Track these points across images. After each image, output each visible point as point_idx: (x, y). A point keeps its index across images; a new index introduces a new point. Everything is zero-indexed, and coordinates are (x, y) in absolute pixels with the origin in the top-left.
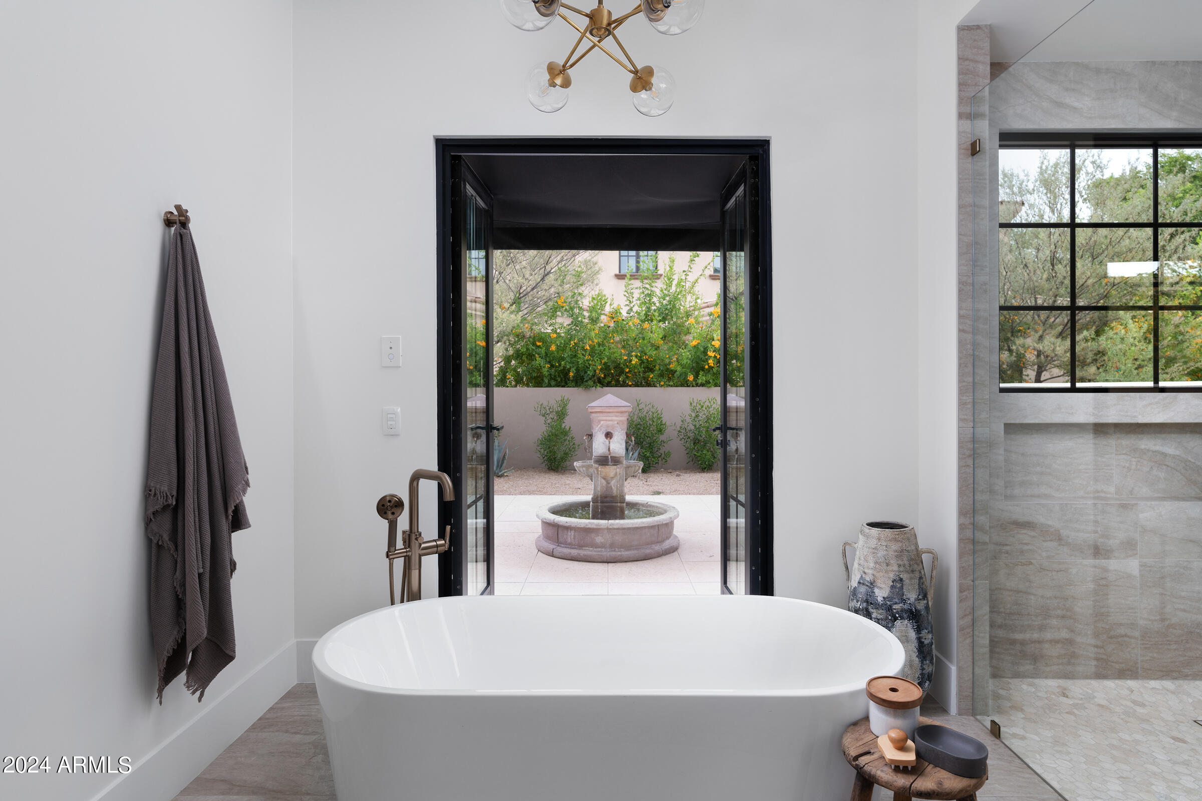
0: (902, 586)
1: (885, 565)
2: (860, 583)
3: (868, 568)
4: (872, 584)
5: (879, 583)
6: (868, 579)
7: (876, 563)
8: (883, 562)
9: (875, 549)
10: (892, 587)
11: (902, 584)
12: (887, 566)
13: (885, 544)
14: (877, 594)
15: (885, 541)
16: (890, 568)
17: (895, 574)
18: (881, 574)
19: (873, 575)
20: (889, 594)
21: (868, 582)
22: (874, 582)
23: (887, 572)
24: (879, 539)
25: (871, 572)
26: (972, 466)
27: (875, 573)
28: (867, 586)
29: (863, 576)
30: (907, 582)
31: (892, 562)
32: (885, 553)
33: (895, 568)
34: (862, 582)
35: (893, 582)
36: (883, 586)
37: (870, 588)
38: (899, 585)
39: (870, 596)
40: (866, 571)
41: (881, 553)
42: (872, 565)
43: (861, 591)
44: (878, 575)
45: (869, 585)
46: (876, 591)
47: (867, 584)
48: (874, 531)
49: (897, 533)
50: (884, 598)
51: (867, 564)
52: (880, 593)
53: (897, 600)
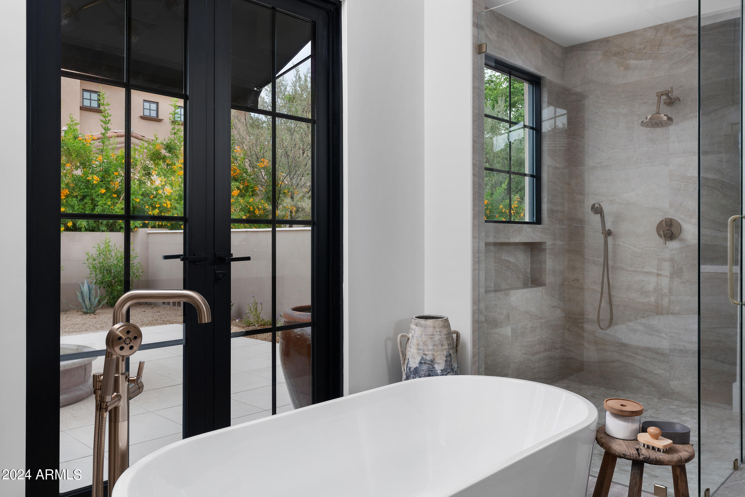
0: (451, 359)
1: (440, 345)
2: (422, 363)
3: (428, 350)
4: (433, 361)
5: (438, 360)
6: (428, 358)
7: (434, 345)
8: (439, 344)
9: (433, 335)
10: (446, 361)
11: (451, 357)
13: (438, 330)
14: (436, 368)
15: (439, 328)
16: (444, 347)
17: (447, 352)
18: (439, 353)
19: (433, 355)
20: (445, 367)
21: (429, 361)
22: (434, 359)
23: (442, 351)
24: (434, 327)
25: (431, 353)
26: (478, 269)
27: (434, 353)
29: (424, 357)
30: (453, 356)
31: (444, 343)
32: (440, 337)
33: (446, 347)
34: (423, 362)
35: (446, 357)
36: (440, 361)
37: (431, 365)
38: (449, 359)
39: (432, 370)
40: (426, 353)
41: (437, 338)
42: (431, 347)
43: (423, 369)
44: (436, 354)
45: (430, 363)
46: (436, 366)
47: (428, 362)
48: (430, 322)
49: (444, 321)
50: (442, 370)
51: (425, 348)
52: (439, 367)
53: (449, 370)
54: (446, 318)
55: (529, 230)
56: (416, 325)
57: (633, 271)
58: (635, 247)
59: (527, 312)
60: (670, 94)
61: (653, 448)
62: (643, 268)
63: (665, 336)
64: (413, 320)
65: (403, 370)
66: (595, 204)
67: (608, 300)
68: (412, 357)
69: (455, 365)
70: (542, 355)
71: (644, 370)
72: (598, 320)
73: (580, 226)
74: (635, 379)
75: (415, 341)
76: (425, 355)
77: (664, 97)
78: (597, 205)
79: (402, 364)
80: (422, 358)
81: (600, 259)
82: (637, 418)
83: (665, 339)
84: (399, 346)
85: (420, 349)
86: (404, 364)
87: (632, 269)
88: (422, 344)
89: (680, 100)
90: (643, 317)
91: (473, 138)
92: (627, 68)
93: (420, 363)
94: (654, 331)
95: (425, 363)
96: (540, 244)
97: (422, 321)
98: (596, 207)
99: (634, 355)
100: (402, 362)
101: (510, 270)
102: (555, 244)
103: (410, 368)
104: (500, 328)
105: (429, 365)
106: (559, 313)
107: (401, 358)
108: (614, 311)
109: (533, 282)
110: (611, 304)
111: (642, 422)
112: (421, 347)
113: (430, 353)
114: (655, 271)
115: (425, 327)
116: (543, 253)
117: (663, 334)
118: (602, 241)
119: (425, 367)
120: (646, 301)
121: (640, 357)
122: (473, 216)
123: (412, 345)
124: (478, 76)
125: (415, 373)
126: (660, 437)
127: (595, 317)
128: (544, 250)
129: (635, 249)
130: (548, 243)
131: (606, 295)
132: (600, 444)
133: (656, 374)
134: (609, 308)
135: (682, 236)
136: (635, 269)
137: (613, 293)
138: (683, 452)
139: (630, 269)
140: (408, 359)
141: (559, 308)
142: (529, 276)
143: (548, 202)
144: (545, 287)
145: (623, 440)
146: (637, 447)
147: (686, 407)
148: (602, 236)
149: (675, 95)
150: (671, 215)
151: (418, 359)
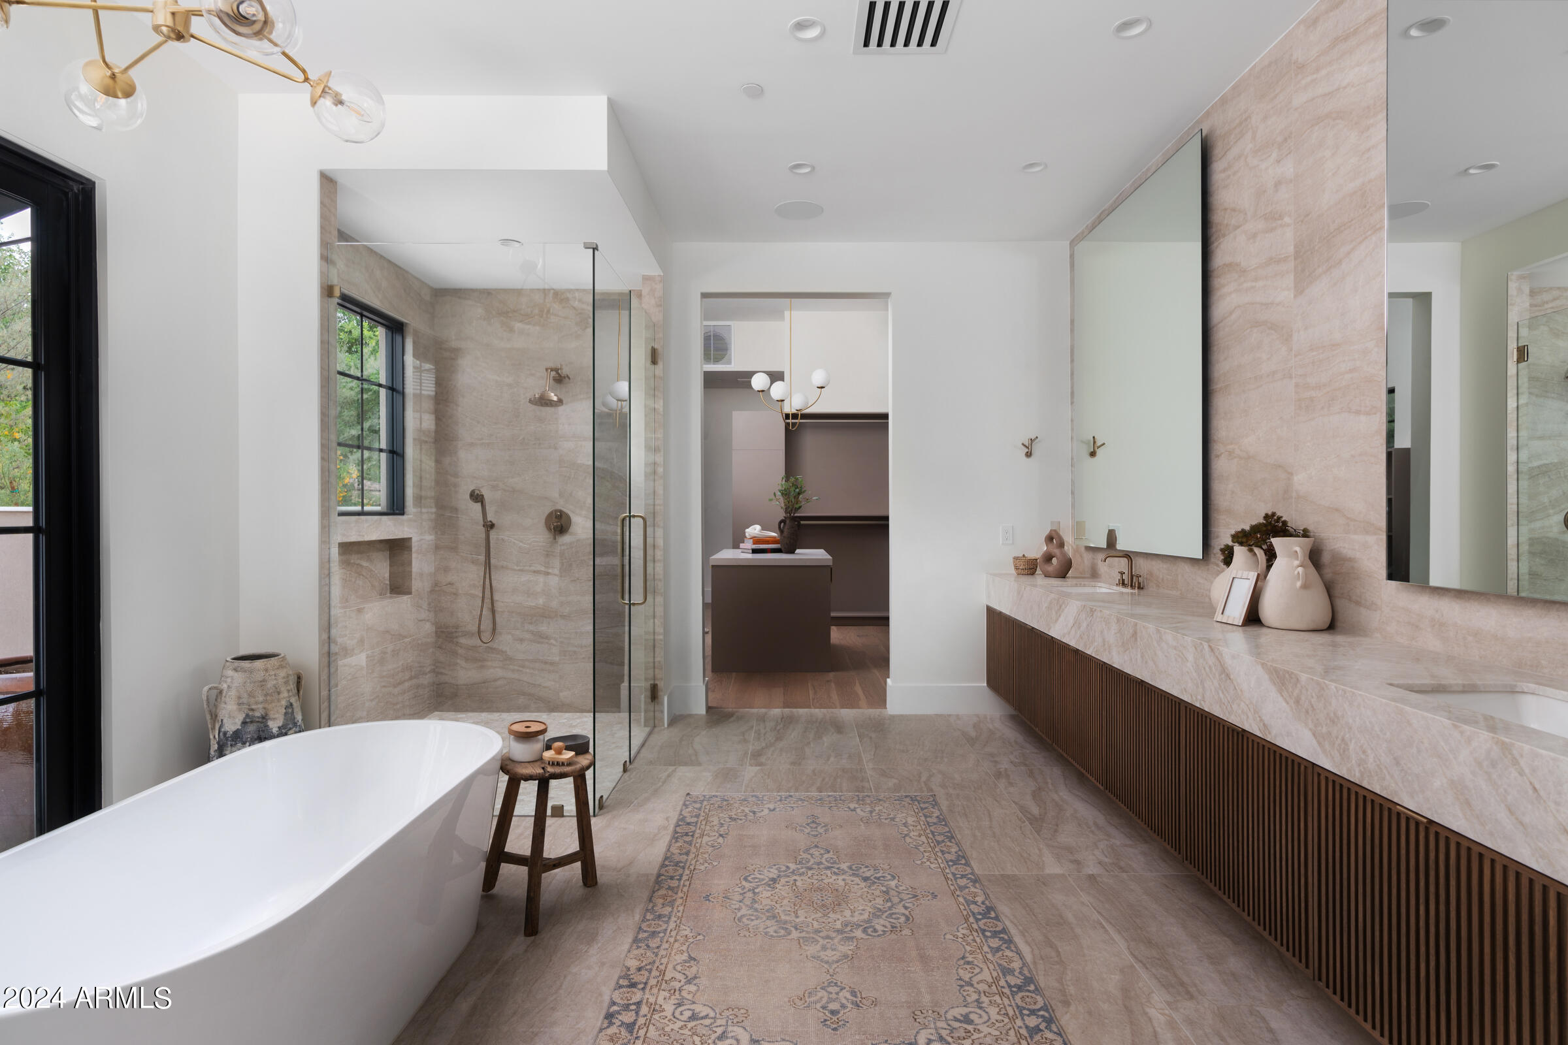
0: (293, 711)
1: (276, 694)
3: (257, 703)
4: (264, 718)
5: (272, 714)
6: (257, 714)
7: (266, 695)
9: (264, 681)
10: (286, 713)
11: (293, 708)
12: (279, 694)
13: (272, 673)
14: (271, 726)
15: (273, 670)
17: (286, 701)
18: (274, 704)
19: (265, 708)
20: (284, 722)
21: (258, 717)
22: (267, 715)
23: (279, 700)
24: (266, 670)
27: (266, 706)
28: (258, 722)
29: (250, 714)
30: (295, 705)
31: (282, 689)
32: (274, 682)
33: (286, 694)
34: (248, 720)
35: (285, 709)
36: (276, 716)
37: (262, 723)
38: (290, 710)
39: (263, 731)
40: (253, 707)
42: (261, 699)
44: (270, 706)
45: (260, 720)
46: (271, 724)
47: (257, 720)
48: (258, 664)
49: (281, 660)
50: (279, 727)
51: (252, 700)
52: (274, 726)
53: (291, 726)
54: (282, 655)
55: (389, 523)
56: (235, 670)
57: (519, 570)
58: (522, 542)
59: (387, 632)
60: (560, 371)
61: (558, 764)
62: (530, 566)
63: (554, 642)
64: (228, 664)
65: (212, 737)
66: (474, 490)
67: (490, 606)
68: (230, 717)
69: (299, 717)
70: (407, 684)
71: (532, 684)
72: (479, 632)
73: (455, 516)
74: (522, 697)
75: (233, 693)
76: (252, 710)
77: (553, 373)
78: (477, 492)
79: (210, 729)
80: (247, 715)
81: (480, 557)
82: (541, 737)
83: (554, 645)
84: (205, 704)
85: (243, 704)
86: (213, 728)
87: (519, 568)
88: (245, 695)
89: (569, 379)
90: (531, 623)
91: (321, 410)
92: (511, 330)
93: (244, 723)
94: (543, 638)
95: (252, 722)
96: (403, 540)
97: (246, 664)
98: (475, 494)
99: (521, 669)
100: (210, 726)
101: (362, 577)
102: (422, 540)
103: (225, 733)
104: (350, 657)
105: (258, 724)
106: (428, 628)
107: (209, 721)
108: (498, 619)
109: (393, 590)
110: (493, 611)
111: (546, 740)
112: (245, 701)
113: (260, 706)
114: (543, 569)
115: (251, 671)
116: (406, 552)
117: (552, 641)
118: (484, 536)
119: (252, 728)
120: (534, 604)
121: (528, 671)
122: (322, 514)
123: (227, 700)
124: (326, 325)
125: (237, 739)
126: (564, 751)
127: (475, 629)
128: (409, 549)
129: (521, 544)
130: (414, 540)
131: (488, 601)
132: (505, 771)
133: (544, 687)
134: (491, 616)
135: (572, 529)
136: (522, 568)
137: (496, 597)
138: (584, 761)
139: (516, 567)
140: (222, 720)
141: (428, 621)
142: (388, 582)
143: (414, 486)
144: (410, 596)
145: (529, 762)
146: (543, 766)
147: (576, 718)
148: (483, 529)
149: (565, 371)
150: (561, 505)
151: (240, 718)
